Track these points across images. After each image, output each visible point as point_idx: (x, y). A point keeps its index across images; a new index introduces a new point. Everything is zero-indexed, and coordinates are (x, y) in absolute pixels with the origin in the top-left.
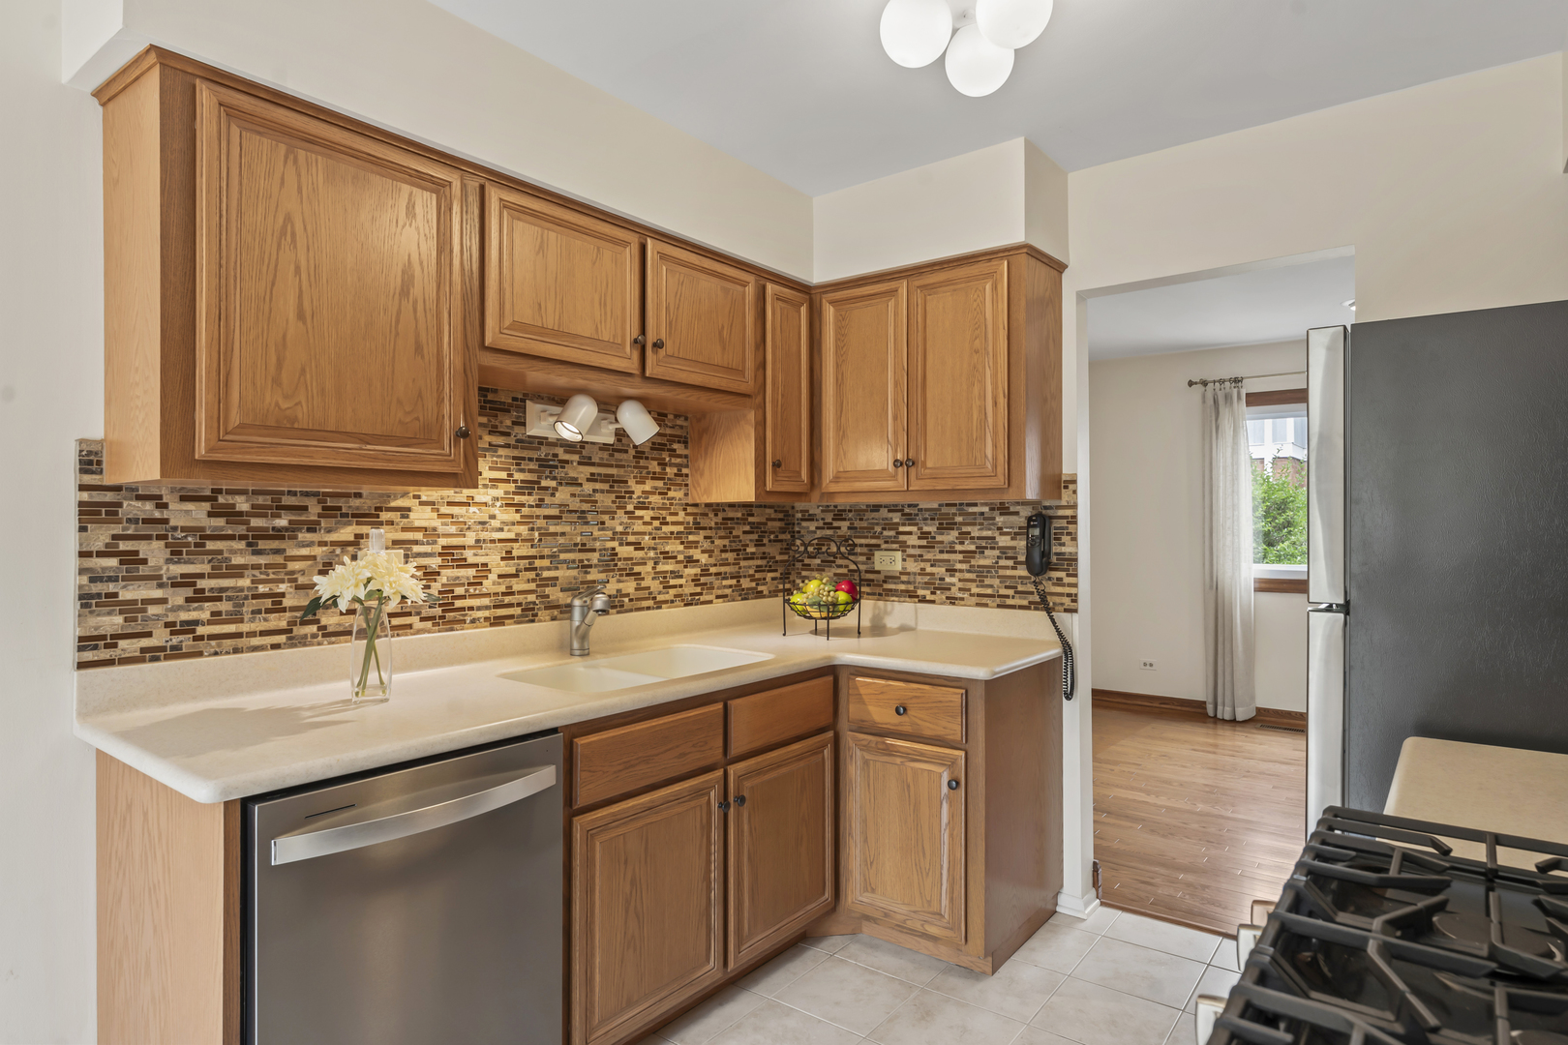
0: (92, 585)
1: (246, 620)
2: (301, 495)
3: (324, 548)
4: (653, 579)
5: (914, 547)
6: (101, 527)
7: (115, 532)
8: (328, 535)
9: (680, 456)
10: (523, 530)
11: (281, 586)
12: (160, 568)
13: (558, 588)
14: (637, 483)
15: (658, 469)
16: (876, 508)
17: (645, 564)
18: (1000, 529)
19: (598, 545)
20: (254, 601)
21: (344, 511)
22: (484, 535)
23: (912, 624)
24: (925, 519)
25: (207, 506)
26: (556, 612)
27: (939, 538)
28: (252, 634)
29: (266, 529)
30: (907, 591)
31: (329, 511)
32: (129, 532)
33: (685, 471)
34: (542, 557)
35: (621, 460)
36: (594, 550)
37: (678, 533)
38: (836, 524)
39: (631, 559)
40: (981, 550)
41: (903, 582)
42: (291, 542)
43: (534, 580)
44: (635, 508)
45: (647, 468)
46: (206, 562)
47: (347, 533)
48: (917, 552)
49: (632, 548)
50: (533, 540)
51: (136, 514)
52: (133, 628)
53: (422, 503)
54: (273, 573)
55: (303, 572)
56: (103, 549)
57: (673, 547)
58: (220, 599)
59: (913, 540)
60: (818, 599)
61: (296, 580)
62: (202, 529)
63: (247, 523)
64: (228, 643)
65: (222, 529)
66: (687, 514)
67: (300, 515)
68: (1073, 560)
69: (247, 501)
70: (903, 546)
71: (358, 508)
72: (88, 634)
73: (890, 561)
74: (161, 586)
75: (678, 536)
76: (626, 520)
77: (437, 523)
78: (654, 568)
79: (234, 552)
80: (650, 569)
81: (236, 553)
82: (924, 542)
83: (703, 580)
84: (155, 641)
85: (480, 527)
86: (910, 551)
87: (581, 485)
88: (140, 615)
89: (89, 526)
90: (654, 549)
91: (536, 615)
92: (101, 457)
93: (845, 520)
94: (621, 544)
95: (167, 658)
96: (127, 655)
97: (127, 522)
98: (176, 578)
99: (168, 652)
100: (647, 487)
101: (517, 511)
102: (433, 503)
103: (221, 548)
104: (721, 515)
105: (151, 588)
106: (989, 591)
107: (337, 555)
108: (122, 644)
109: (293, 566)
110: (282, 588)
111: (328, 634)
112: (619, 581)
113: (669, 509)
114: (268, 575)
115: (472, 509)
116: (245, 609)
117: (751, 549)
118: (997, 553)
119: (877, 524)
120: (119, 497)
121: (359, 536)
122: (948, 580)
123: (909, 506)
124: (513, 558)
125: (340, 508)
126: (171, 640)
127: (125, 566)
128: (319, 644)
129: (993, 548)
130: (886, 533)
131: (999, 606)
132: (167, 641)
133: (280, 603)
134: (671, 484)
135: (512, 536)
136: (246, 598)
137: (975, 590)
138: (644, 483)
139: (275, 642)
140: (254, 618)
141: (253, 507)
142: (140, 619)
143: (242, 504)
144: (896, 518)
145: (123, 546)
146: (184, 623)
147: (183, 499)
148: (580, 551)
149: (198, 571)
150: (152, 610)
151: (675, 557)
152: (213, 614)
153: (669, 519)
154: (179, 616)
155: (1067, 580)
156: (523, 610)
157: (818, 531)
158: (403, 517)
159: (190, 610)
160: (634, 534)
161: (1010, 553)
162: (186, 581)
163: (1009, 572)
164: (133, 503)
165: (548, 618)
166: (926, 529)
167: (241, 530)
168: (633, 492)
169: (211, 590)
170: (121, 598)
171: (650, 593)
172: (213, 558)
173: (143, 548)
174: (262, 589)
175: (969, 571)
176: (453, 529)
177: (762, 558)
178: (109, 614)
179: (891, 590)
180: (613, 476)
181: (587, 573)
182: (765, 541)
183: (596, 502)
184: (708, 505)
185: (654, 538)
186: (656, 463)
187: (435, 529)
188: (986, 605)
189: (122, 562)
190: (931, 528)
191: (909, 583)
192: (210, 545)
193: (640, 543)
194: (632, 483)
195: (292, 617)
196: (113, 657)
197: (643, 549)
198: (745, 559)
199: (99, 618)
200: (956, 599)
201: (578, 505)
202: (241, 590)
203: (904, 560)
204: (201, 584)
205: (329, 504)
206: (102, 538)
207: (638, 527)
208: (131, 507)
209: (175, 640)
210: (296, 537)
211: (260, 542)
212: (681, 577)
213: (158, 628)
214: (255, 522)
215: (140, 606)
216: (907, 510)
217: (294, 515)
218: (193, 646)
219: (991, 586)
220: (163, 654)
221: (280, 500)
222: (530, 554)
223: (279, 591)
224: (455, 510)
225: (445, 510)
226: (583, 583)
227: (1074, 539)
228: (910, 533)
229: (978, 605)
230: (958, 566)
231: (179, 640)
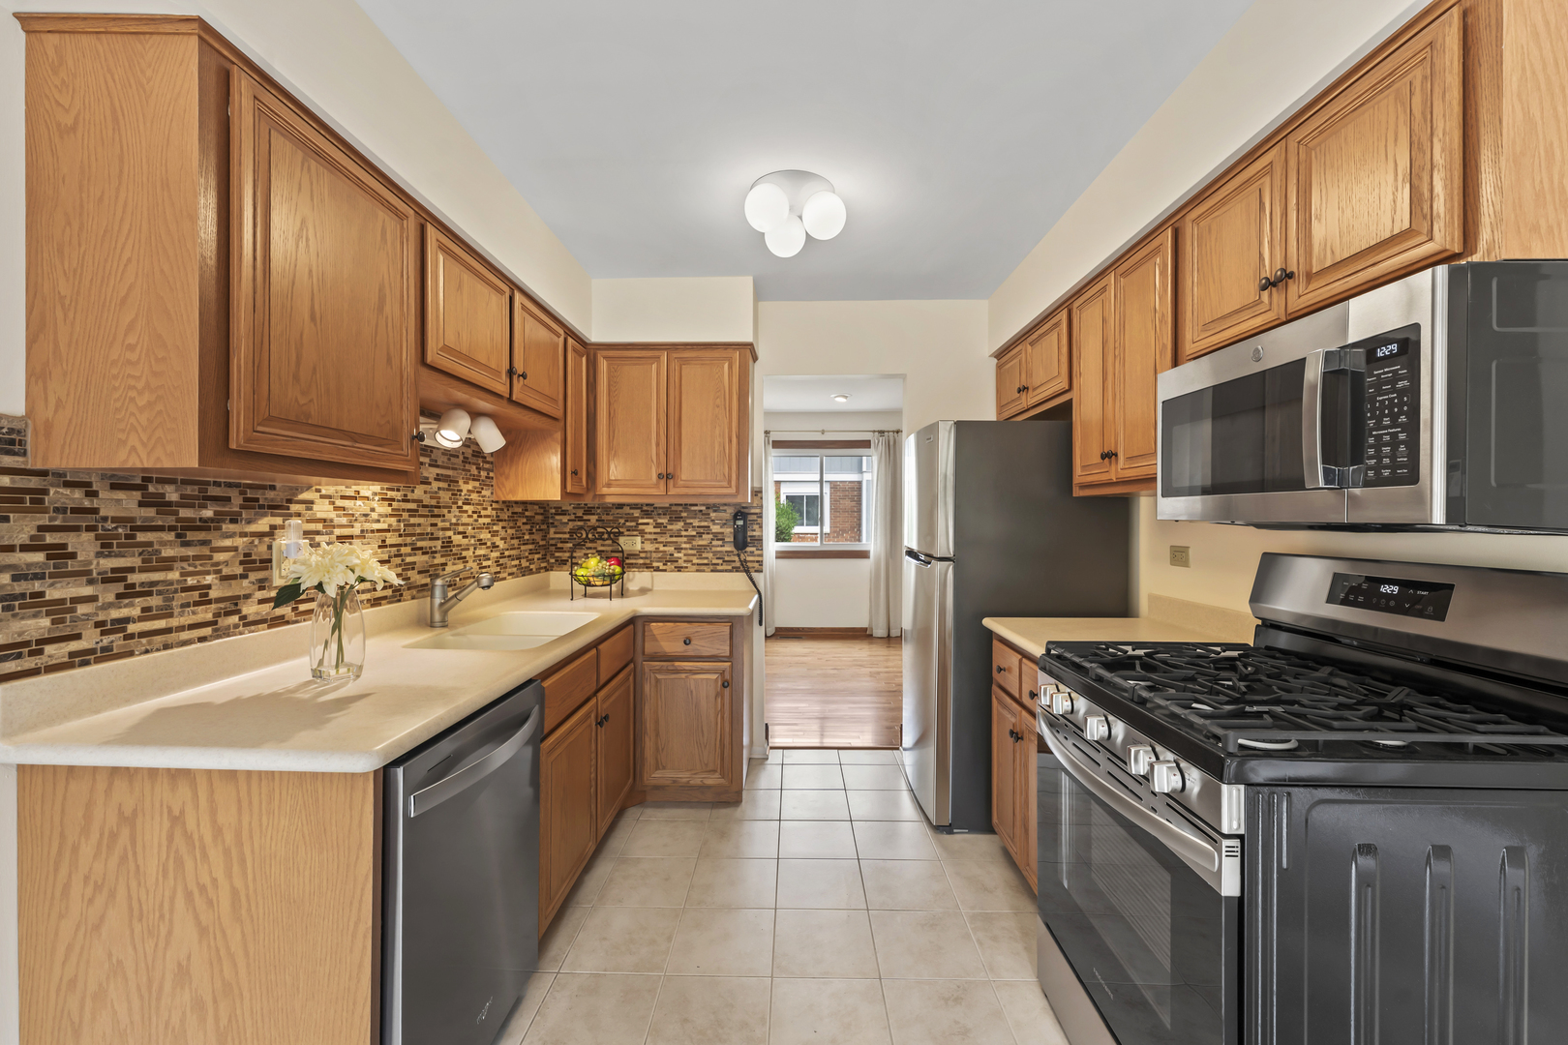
0: (15, 584)
1: (176, 614)
2: (225, 486)
3: (245, 539)
4: (474, 561)
5: (650, 533)
6: (26, 517)
7: (41, 523)
8: (248, 526)
9: (488, 462)
10: (393, 521)
11: (208, 577)
12: (90, 563)
13: (416, 571)
14: (465, 483)
15: (476, 472)
16: (620, 506)
17: (468, 549)
18: (713, 521)
19: (441, 534)
20: (183, 594)
21: (261, 503)
22: (368, 526)
23: (650, 586)
24: (659, 514)
25: (137, 495)
26: (414, 592)
27: (669, 527)
28: (181, 629)
29: (193, 520)
30: (644, 564)
31: (250, 503)
32: (56, 523)
33: (491, 474)
34: (406, 545)
35: (455, 464)
36: (438, 539)
37: (488, 524)
38: (585, 517)
39: (460, 545)
40: (700, 535)
41: (642, 558)
42: (217, 533)
43: (400, 565)
44: (464, 504)
45: (469, 471)
46: (137, 555)
47: (263, 524)
48: (653, 536)
49: (461, 536)
50: (400, 530)
51: (64, 503)
52: (61, 631)
53: (322, 497)
54: (201, 565)
55: (226, 563)
56: (28, 542)
57: (485, 535)
58: (149, 594)
59: (650, 529)
60: (602, 572)
61: (220, 571)
62: (131, 520)
63: (176, 513)
64: (159, 639)
65: (152, 519)
66: (493, 509)
67: (224, 506)
68: (760, 540)
69: (176, 491)
70: (642, 533)
71: (272, 500)
72: (10, 641)
73: (632, 544)
74: (91, 582)
75: (487, 526)
76: (457, 514)
77: (332, 515)
78: (474, 553)
79: (164, 543)
80: (472, 554)
81: (165, 545)
82: (658, 530)
83: (502, 561)
84: (85, 643)
85: (363, 518)
86: (648, 536)
87: (430, 483)
88: (68, 616)
89: (11, 515)
90: (474, 537)
91: (401, 595)
92: (25, 436)
93: (594, 514)
94: (455, 534)
95: (98, 661)
96: (54, 662)
97: (54, 511)
98: (106, 573)
99: (99, 655)
100: (470, 487)
101: (390, 505)
102: (329, 497)
103: (151, 539)
104: (511, 510)
105: (80, 585)
106: (706, 561)
107: (256, 546)
108: (49, 649)
109: (220, 557)
110: (209, 579)
111: (248, 623)
112: (454, 564)
113: (482, 505)
114: (196, 567)
115: (359, 503)
116: (174, 603)
117: (527, 537)
118: (711, 536)
119: (621, 518)
120: (45, 483)
121: (273, 527)
122: (676, 555)
123: (647, 505)
124: (386, 546)
125: (257, 500)
126: (102, 641)
127: (52, 562)
128: (241, 634)
129: (708, 533)
130: (628, 524)
131: (712, 571)
132: (97, 643)
133: (207, 595)
134: (484, 485)
135: (385, 526)
136: (176, 591)
137: (695, 561)
138: (468, 483)
139: (202, 635)
140: (183, 612)
141: (182, 497)
142: (68, 620)
143: (172, 495)
144: (637, 513)
145: (50, 538)
146: (115, 621)
147: (114, 487)
148: (430, 539)
149: (129, 565)
150: (82, 609)
151: (485, 544)
152: (144, 610)
153: (483, 513)
154: (109, 614)
155: (757, 552)
156: (393, 591)
157: (570, 523)
158: (308, 509)
159: (121, 608)
160: (463, 525)
161: (720, 537)
162: (117, 576)
163: (719, 549)
164: (61, 490)
165: (409, 597)
166: (660, 521)
167: (171, 520)
168: (461, 491)
169: (142, 584)
170: (47, 598)
171: (472, 573)
172: (143, 551)
173: (72, 541)
174: (191, 581)
175: (691, 549)
176: (344, 521)
177: (533, 543)
178: (35, 616)
179: (632, 564)
180: (449, 476)
181: (434, 557)
182: (534, 531)
183: (439, 498)
184: (504, 502)
185: (474, 529)
186: (474, 467)
187: (332, 521)
188: (704, 571)
189: (49, 557)
190: (664, 521)
191: (646, 558)
192: (141, 537)
193: (465, 533)
194: (461, 482)
195: (217, 609)
196: (39, 665)
197: (467, 537)
198: (524, 544)
199: (23, 622)
200: (682, 567)
201: (429, 500)
202: (171, 583)
203: (643, 543)
204: (133, 578)
205: (248, 496)
206: (26, 529)
207: (465, 520)
208: (58, 495)
209: (106, 640)
210: (220, 528)
211: (188, 533)
212: (489, 559)
213: (88, 629)
214: (184, 513)
215: (68, 605)
216: (645, 508)
217: (219, 505)
218: (124, 646)
219: (707, 558)
220: (93, 657)
221: (206, 491)
222: (398, 542)
223: (205, 582)
224: (346, 503)
225: (339, 503)
226: (431, 566)
227: (761, 527)
228: (647, 524)
229: (697, 571)
230: (684, 546)
231: (109, 640)
